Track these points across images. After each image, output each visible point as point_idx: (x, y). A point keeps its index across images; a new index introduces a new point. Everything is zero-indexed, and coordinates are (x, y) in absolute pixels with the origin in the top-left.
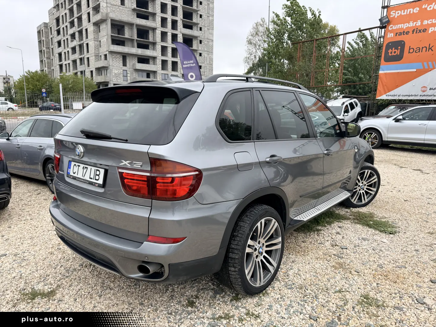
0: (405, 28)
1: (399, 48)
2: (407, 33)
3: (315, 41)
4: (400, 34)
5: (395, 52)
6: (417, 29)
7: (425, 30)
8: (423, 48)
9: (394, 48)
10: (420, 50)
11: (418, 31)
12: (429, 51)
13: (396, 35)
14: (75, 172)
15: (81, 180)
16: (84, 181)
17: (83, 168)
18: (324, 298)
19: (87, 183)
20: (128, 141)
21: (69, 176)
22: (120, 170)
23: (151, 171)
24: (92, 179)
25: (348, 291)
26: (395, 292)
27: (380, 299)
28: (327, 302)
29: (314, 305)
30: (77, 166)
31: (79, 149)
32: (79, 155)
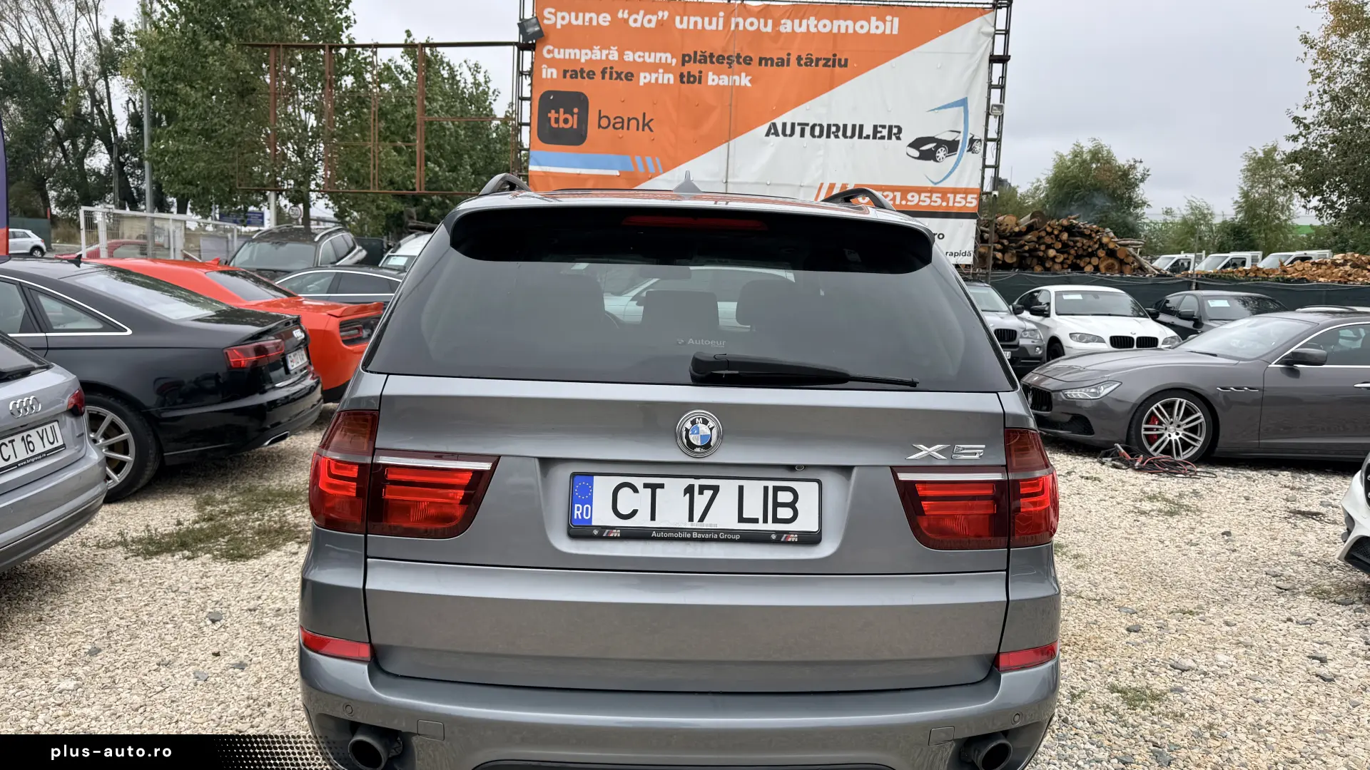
0: (583, 60)
1: (576, 110)
2: (591, 75)
3: (327, 49)
4: (574, 75)
5: (566, 121)
6: (612, 68)
7: (630, 76)
8: (629, 120)
9: (562, 110)
10: (623, 122)
11: (615, 75)
12: (643, 130)
13: (565, 77)
14: (634, 512)
15: (689, 536)
16: (707, 536)
17: (689, 490)
18: (1077, 718)
19: (726, 540)
20: (918, 386)
21: (596, 532)
22: (903, 477)
23: (1006, 466)
24: (755, 521)
25: (1084, 692)
26: (1130, 665)
27: (1134, 685)
28: (1092, 723)
29: (1086, 737)
30: (640, 487)
31: (711, 424)
32: (707, 446)
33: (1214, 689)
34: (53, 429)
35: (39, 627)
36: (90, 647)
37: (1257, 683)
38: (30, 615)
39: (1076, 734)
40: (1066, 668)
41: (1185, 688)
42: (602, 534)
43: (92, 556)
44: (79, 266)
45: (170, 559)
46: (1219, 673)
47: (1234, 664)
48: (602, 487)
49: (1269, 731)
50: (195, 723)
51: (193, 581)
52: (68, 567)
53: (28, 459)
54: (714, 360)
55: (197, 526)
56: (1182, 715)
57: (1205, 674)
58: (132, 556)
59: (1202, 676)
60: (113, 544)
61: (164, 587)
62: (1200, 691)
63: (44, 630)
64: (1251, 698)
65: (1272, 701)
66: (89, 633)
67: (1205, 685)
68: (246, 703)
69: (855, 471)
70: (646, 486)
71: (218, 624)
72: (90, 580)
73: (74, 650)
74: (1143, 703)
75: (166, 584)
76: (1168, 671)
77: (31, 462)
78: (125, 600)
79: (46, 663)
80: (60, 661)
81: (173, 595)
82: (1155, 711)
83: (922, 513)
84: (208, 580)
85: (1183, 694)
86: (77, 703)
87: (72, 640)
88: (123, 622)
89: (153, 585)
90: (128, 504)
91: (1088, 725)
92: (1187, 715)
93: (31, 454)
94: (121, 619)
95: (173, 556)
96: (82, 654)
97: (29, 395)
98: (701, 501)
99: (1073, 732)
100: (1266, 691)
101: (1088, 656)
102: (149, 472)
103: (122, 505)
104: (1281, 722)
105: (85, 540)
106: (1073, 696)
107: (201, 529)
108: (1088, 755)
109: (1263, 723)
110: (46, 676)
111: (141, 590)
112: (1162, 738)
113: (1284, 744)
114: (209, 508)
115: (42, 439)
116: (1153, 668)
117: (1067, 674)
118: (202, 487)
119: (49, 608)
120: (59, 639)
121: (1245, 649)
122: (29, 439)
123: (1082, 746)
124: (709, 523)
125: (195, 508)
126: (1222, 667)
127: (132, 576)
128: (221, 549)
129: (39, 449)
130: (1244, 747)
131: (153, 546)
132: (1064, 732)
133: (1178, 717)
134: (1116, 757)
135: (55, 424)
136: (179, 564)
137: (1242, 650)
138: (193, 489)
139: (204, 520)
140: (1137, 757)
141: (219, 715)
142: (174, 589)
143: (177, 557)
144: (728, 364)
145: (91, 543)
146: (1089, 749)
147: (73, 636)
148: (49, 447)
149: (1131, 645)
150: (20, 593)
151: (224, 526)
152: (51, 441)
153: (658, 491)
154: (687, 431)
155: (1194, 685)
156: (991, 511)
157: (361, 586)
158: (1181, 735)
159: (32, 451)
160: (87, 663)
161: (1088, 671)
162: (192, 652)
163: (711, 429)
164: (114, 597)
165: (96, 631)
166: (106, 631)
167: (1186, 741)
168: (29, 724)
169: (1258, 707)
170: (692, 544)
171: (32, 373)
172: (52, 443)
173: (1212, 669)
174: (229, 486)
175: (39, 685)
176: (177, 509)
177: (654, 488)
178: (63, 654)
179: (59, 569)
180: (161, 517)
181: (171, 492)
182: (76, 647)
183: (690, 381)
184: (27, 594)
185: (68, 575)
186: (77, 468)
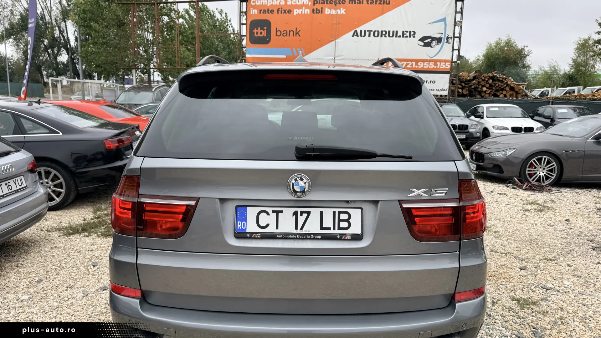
0: (268, 5)
1: (265, 28)
2: (272, 12)
3: (156, 4)
4: (265, 12)
5: (261, 33)
6: (282, 8)
7: (290, 11)
8: (290, 32)
9: (259, 28)
10: (287, 33)
11: (283, 12)
12: (296, 36)
13: (260, 13)
14: (268, 225)
15: (295, 237)
16: (305, 237)
17: (295, 214)
18: (495, 314)
19: (314, 239)
20: (413, 159)
21: (248, 235)
22: (405, 205)
23: (459, 199)
24: (329, 229)
25: (499, 300)
26: (521, 287)
27: (523, 297)
28: (503, 316)
29: (500, 324)
30: (270, 212)
31: (305, 180)
32: (303, 192)
33: (563, 299)
34: (21, 179)
35: (17, 270)
36: (38, 279)
37: (584, 295)
38: (13, 264)
39: (495, 322)
40: (490, 288)
41: (548, 298)
42: (252, 236)
43: (44, 235)
44: (39, 104)
45: (78, 237)
46: (565, 290)
47: (572, 286)
48: (251, 213)
49: (590, 321)
50: (80, 316)
51: (87, 247)
52: (33, 241)
53: (9, 193)
54: (306, 147)
55: (92, 221)
56: (547, 312)
57: (558, 291)
58: (62, 235)
59: (557, 292)
60: (54, 230)
61: (74, 250)
62: (556, 300)
63: (18, 271)
64: (581, 303)
65: (591, 305)
66: (38, 272)
67: (558, 297)
68: (105, 306)
69: (380, 203)
70: (273, 212)
71: (96, 268)
72: (42, 247)
73: (30, 280)
74: (528, 306)
75: (75, 248)
76: (540, 290)
77: (10, 195)
78: (56, 256)
79: (17, 287)
80: (23, 286)
81: (77, 254)
82: (534, 310)
83: (414, 223)
84: (94, 246)
85: (547, 302)
86: (29, 306)
87: (30, 275)
88: (54, 267)
89: (69, 249)
90: (63, 211)
91: (501, 317)
92: (549, 313)
93: (10, 191)
94: (53, 265)
95: (80, 235)
96: (34, 282)
97: (8, 164)
98: (301, 219)
99: (493, 321)
100: (588, 300)
101: (501, 282)
102: (72, 197)
103: (61, 211)
104: (596, 316)
105: (43, 228)
106: (494, 302)
107: (94, 222)
108: (501, 333)
109: (587, 316)
110: (16, 292)
111: (64, 252)
112: (537, 324)
113: (598, 328)
114: (99, 212)
115: (16, 184)
116: (532, 288)
117: (490, 291)
118: (96, 203)
119: (22, 260)
120: (24, 275)
121: (577, 278)
122: (9, 184)
123: (498, 328)
124: (306, 230)
125: (92, 212)
126: (566, 288)
127: (61, 245)
128: (102, 232)
129: (14, 188)
130: (578, 329)
131: (72, 231)
132: (489, 321)
133: (545, 313)
134: (515, 334)
135: (22, 177)
136: (82, 239)
137: (576, 279)
138: (92, 204)
139: (96, 218)
140: (525, 334)
141: (91, 312)
142: (78, 251)
143: (82, 235)
144: (314, 149)
145: (45, 229)
146: (501, 330)
147: (31, 274)
148: (19, 187)
149: (521, 277)
150: (11, 253)
151: (104, 221)
152: (20, 184)
153: (280, 214)
154: (293, 184)
155: (553, 297)
156: (451, 222)
157: (135, 262)
158: (547, 323)
159: (11, 189)
160: (36, 286)
161: (501, 289)
162: (83, 281)
163: (305, 183)
164: (51, 255)
165: (41, 271)
166: (46, 271)
167: (549, 325)
168: (6, 317)
169: (585, 308)
170: (297, 241)
171: (11, 153)
172: (20, 186)
173: (562, 288)
174: (108, 202)
175: (13, 298)
176: (85, 213)
177: (277, 213)
178: (25, 282)
179: (29, 242)
180: (77, 217)
181: (83, 205)
182: (32, 279)
183: (295, 158)
184: (13, 253)
185: (33, 244)
186: (34, 196)
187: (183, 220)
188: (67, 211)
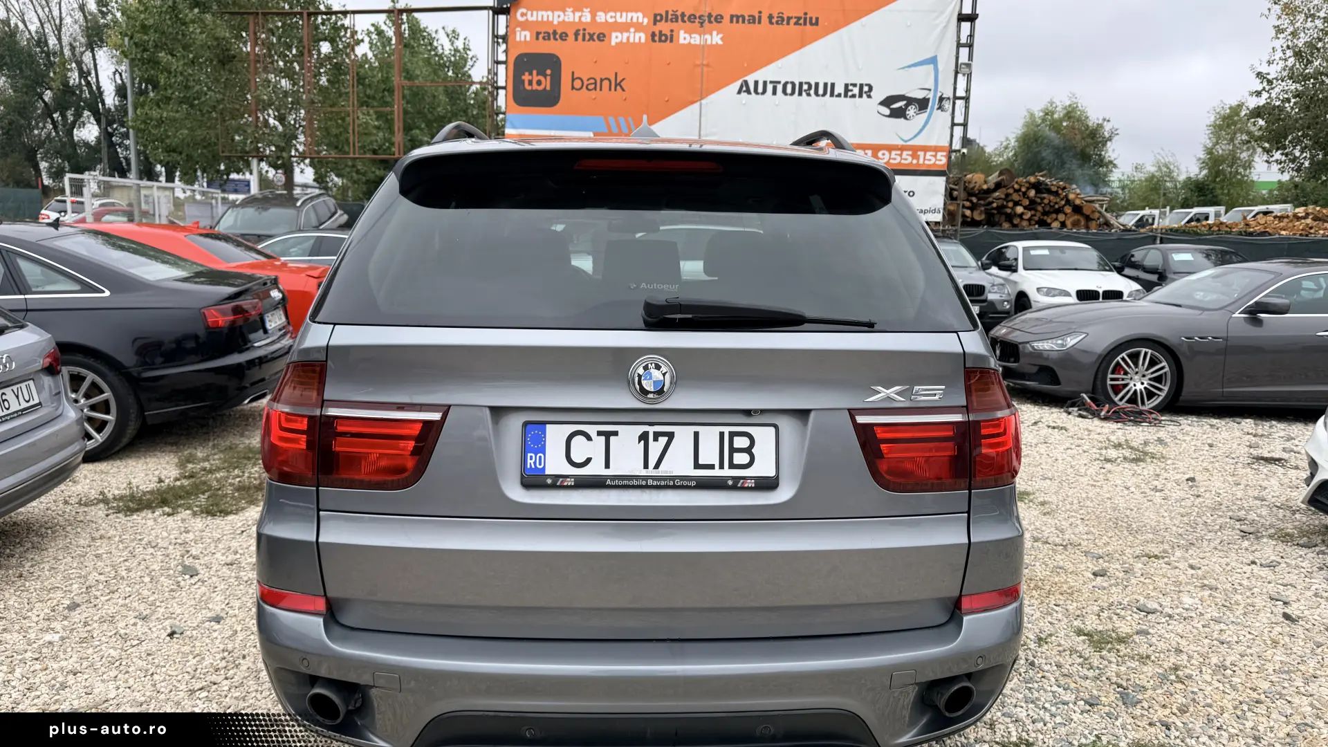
0: (555, 23)
1: (549, 72)
2: (564, 36)
3: (305, 16)
4: (547, 37)
5: (539, 83)
6: (584, 30)
7: (602, 37)
8: (602, 80)
9: (535, 72)
10: (595, 83)
11: (587, 37)
12: (615, 90)
13: (537, 38)
14: (588, 460)
15: (644, 483)
16: (663, 483)
18: (1044, 661)
19: (682, 487)
20: (876, 327)
21: (549, 481)
22: (861, 419)
23: (967, 407)
24: (712, 467)
25: (1051, 635)
26: (1096, 609)
27: (1100, 628)
28: (1059, 666)
29: (1053, 680)
30: (593, 435)
31: (664, 369)
32: (660, 392)
33: (1180, 631)
34: (28, 387)
35: (19, 583)
36: (68, 602)
37: (1222, 624)
38: (11, 572)
39: (1043, 677)
40: (1033, 612)
41: (1151, 630)
42: (556, 483)
43: (74, 513)
44: (57, 229)
45: (150, 515)
46: (1184, 615)
47: (1200, 607)
48: (555, 435)
49: (1234, 671)
50: (169, 676)
51: (172, 537)
52: (50, 524)
53: (4, 416)
54: (665, 303)
55: (178, 483)
56: (1148, 657)
57: (1170, 616)
58: (113, 513)
59: (1168, 618)
60: (95, 502)
61: (143, 542)
62: (1165, 634)
63: (24, 586)
64: (1216, 639)
65: (1236, 642)
66: (67, 589)
67: (1170, 627)
68: (221, 655)
69: (812, 415)
70: (600, 433)
71: (196, 578)
72: (71, 537)
73: (52, 605)
74: (1109, 646)
75: (145, 539)
76: (1134, 615)
77: (7, 420)
78: (105, 556)
79: (25, 619)
80: (38, 616)
81: (151, 550)
82: (1121, 654)
83: (880, 455)
84: (187, 535)
85: (1148, 636)
86: (55, 658)
87: (51, 595)
88: (102, 578)
89: (133, 541)
90: (111, 462)
91: (1055, 668)
92: (1153, 658)
93: (6, 412)
94: (100, 574)
95: (154, 512)
96: (61, 609)
98: (656, 448)
99: (1040, 675)
100: (1231, 633)
101: (1055, 600)
102: (131, 431)
103: (105, 464)
104: (1246, 662)
105: (68, 499)
106: (1040, 639)
107: (182, 487)
108: (1054, 697)
109: (1228, 663)
110: (24, 631)
111: (121, 546)
112: (1127, 680)
113: (1248, 685)
114: (190, 466)
115: (17, 397)
116: (1118, 611)
117: (1034, 618)
118: (184, 445)
119: (29, 564)
120: (38, 595)
121: (1210, 592)
123: (1049, 688)
124: (667, 469)
125: (176, 466)
126: (1187, 610)
127: (112, 532)
128: (201, 506)
129: (15, 407)
130: (1209, 688)
131: (134, 503)
132: (1031, 675)
133: (1144, 659)
134: (1082, 699)
135: (31, 382)
136: (159, 520)
137: (1207, 593)
138: (175, 448)
139: (185, 477)
140: (1103, 699)
141: (194, 668)
142: (153, 544)
143: (157, 513)
144: (681, 308)
145: (73, 500)
146: (1056, 692)
147: (52, 591)
148: (24, 405)
149: (1097, 589)
151: (204, 483)
152: (27, 399)
153: (612, 438)
154: (640, 376)
155: (1159, 627)
156: (951, 453)
157: (314, 539)
158: (1147, 677)
159: (8, 409)
160: (66, 618)
161: (1055, 614)
162: (169, 606)
163: (664, 375)
164: (93, 553)
165: (75, 586)
166: (85, 586)
167: (1152, 682)
168: (6, 679)
169: (1224, 648)
170: (647, 491)
171: (6, 331)
172: (28, 402)
173: (1178, 611)
174: (211, 444)
175: (17, 640)
176: (159, 467)
177: (607, 435)
178: (42, 610)
179: (41, 526)
180: (143, 475)
181: (155, 450)
182: (55, 602)
183: (643, 326)
184: (8, 551)
185: (49, 532)
186: (55, 425)
187: (416, 452)
188: (118, 463)
